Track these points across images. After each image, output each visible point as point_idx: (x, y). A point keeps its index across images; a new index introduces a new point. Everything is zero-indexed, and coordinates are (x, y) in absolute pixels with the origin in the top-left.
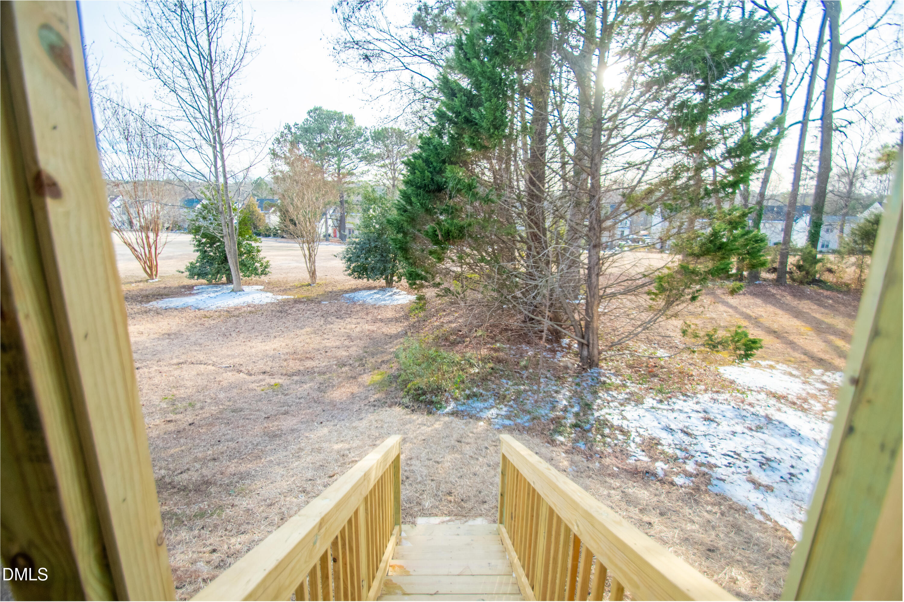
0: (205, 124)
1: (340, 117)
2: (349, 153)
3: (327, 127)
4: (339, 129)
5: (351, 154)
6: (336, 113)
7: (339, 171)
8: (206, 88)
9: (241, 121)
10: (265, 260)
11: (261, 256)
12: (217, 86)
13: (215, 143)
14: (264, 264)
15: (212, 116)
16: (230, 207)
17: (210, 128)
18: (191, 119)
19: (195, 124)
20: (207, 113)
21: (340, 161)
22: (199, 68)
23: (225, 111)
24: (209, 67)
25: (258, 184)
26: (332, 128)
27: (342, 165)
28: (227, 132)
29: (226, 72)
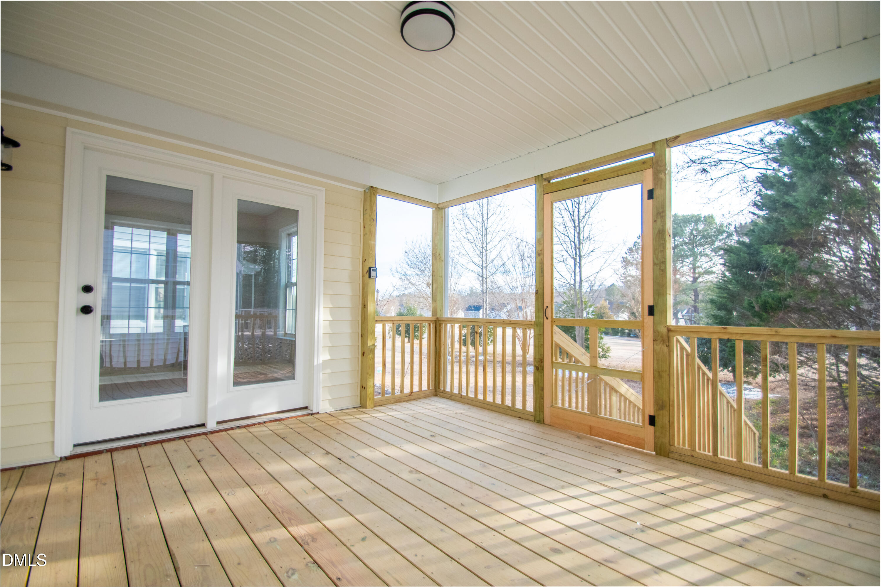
0: (571, 244)
1: (697, 220)
2: (708, 251)
3: (682, 230)
4: (697, 230)
5: (709, 253)
6: (693, 216)
7: (694, 269)
8: (574, 221)
9: (596, 239)
10: (607, 346)
11: (603, 343)
12: (581, 218)
13: (576, 256)
14: (606, 349)
15: (576, 238)
16: (582, 301)
17: (574, 246)
18: (562, 242)
19: (564, 245)
20: (573, 236)
21: (695, 260)
22: (571, 210)
23: (585, 234)
24: (577, 206)
25: (610, 290)
26: (687, 230)
27: (698, 264)
28: (585, 248)
29: (588, 207)
